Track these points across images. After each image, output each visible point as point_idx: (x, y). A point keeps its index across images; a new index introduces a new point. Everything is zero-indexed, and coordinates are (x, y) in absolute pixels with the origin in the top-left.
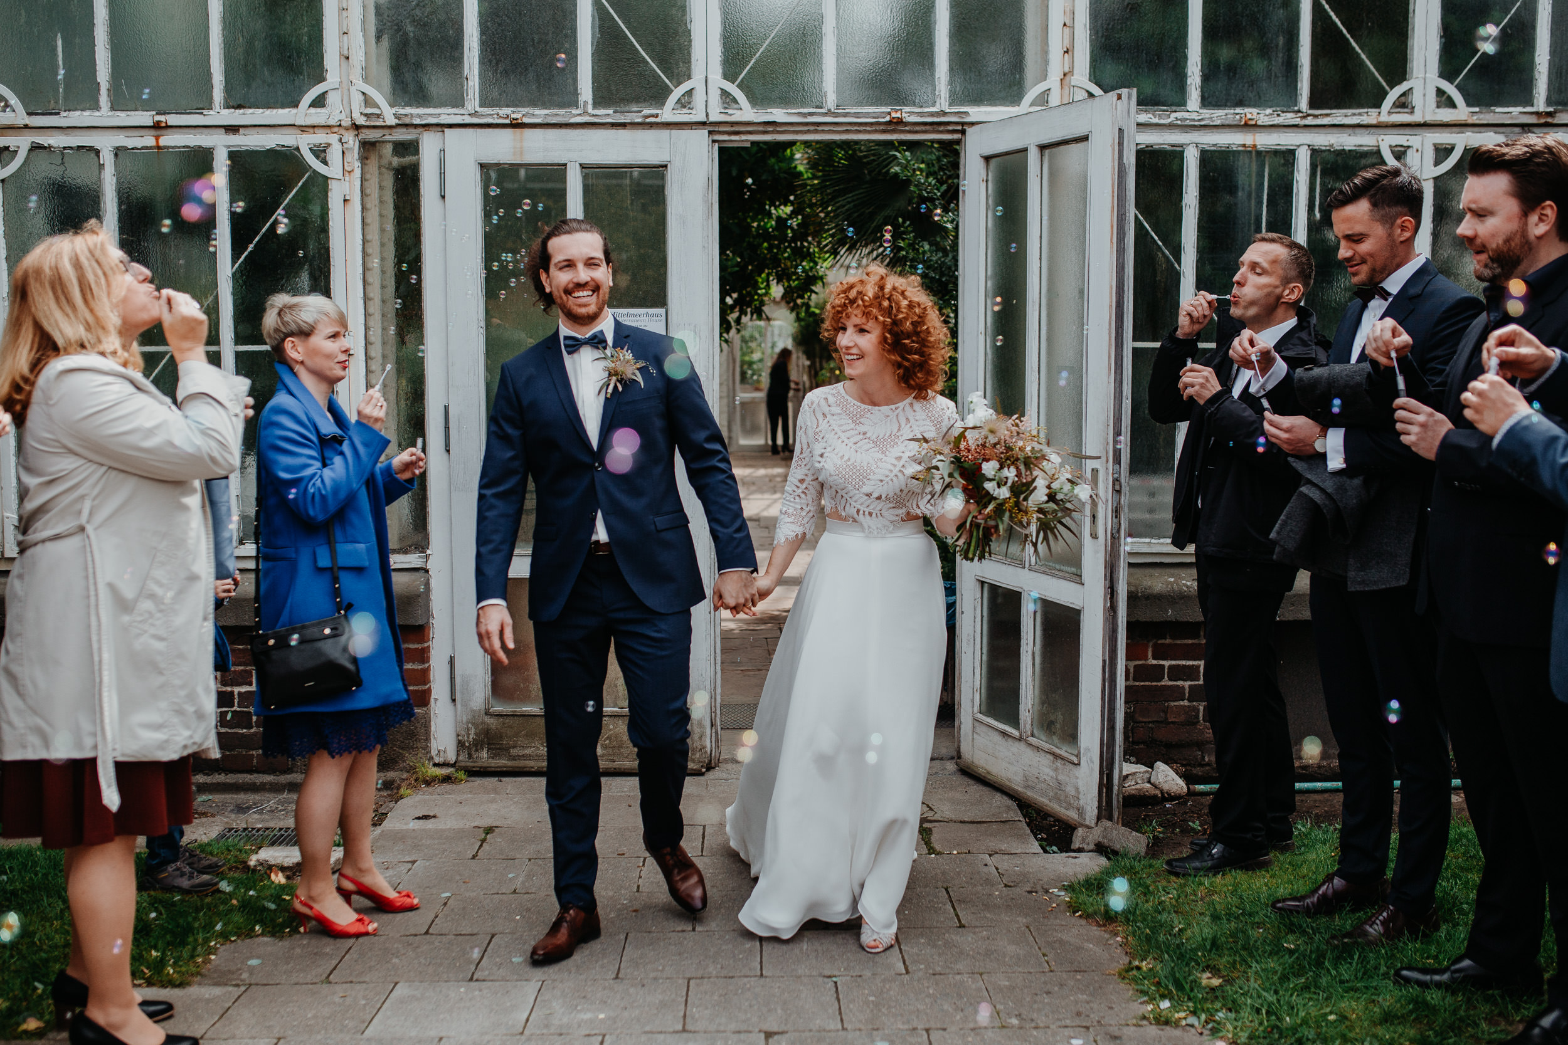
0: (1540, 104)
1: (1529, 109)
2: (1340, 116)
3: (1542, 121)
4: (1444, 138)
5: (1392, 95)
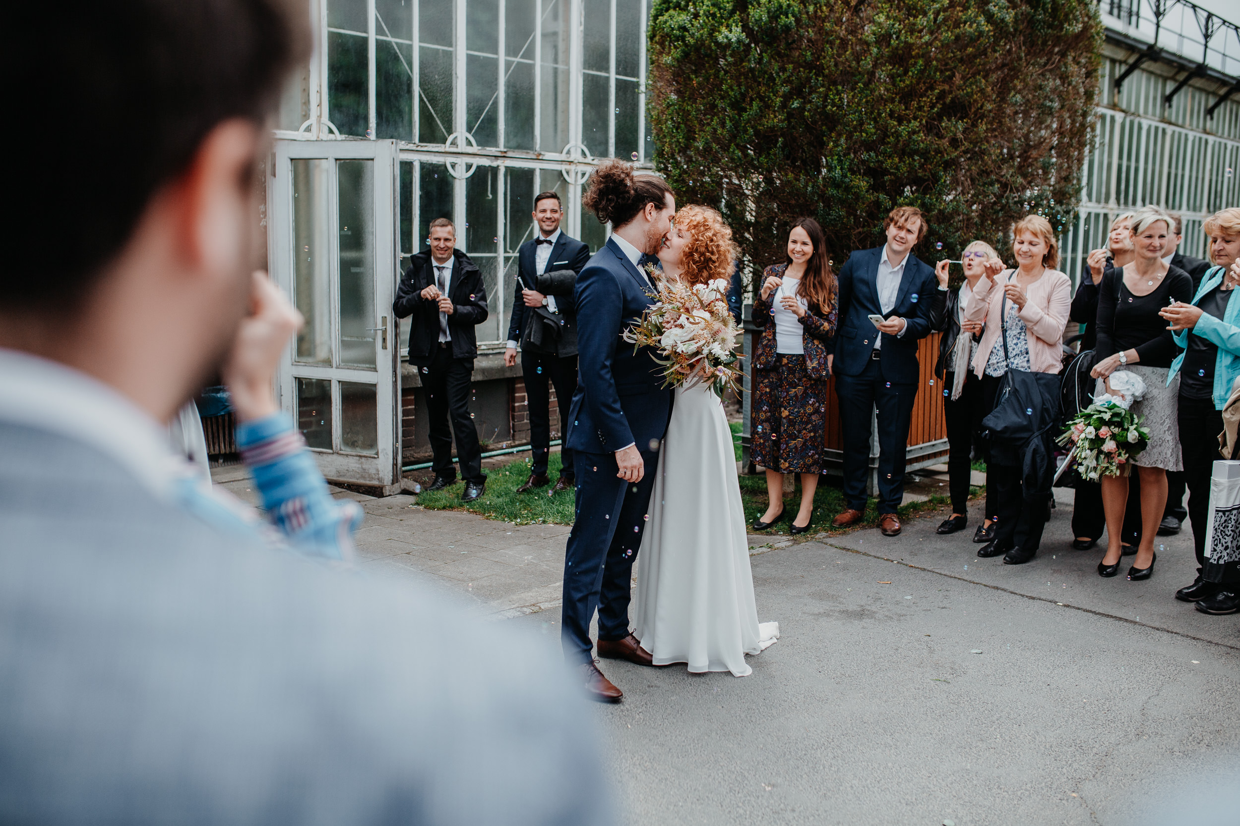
0: (502, 148)
1: (498, 149)
2: (431, 147)
3: (503, 155)
4: (469, 160)
5: (450, 139)
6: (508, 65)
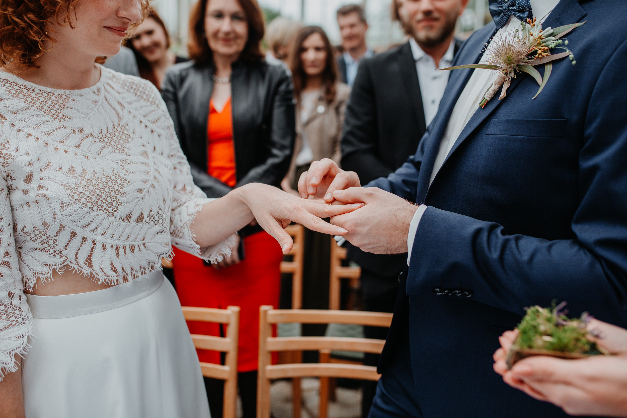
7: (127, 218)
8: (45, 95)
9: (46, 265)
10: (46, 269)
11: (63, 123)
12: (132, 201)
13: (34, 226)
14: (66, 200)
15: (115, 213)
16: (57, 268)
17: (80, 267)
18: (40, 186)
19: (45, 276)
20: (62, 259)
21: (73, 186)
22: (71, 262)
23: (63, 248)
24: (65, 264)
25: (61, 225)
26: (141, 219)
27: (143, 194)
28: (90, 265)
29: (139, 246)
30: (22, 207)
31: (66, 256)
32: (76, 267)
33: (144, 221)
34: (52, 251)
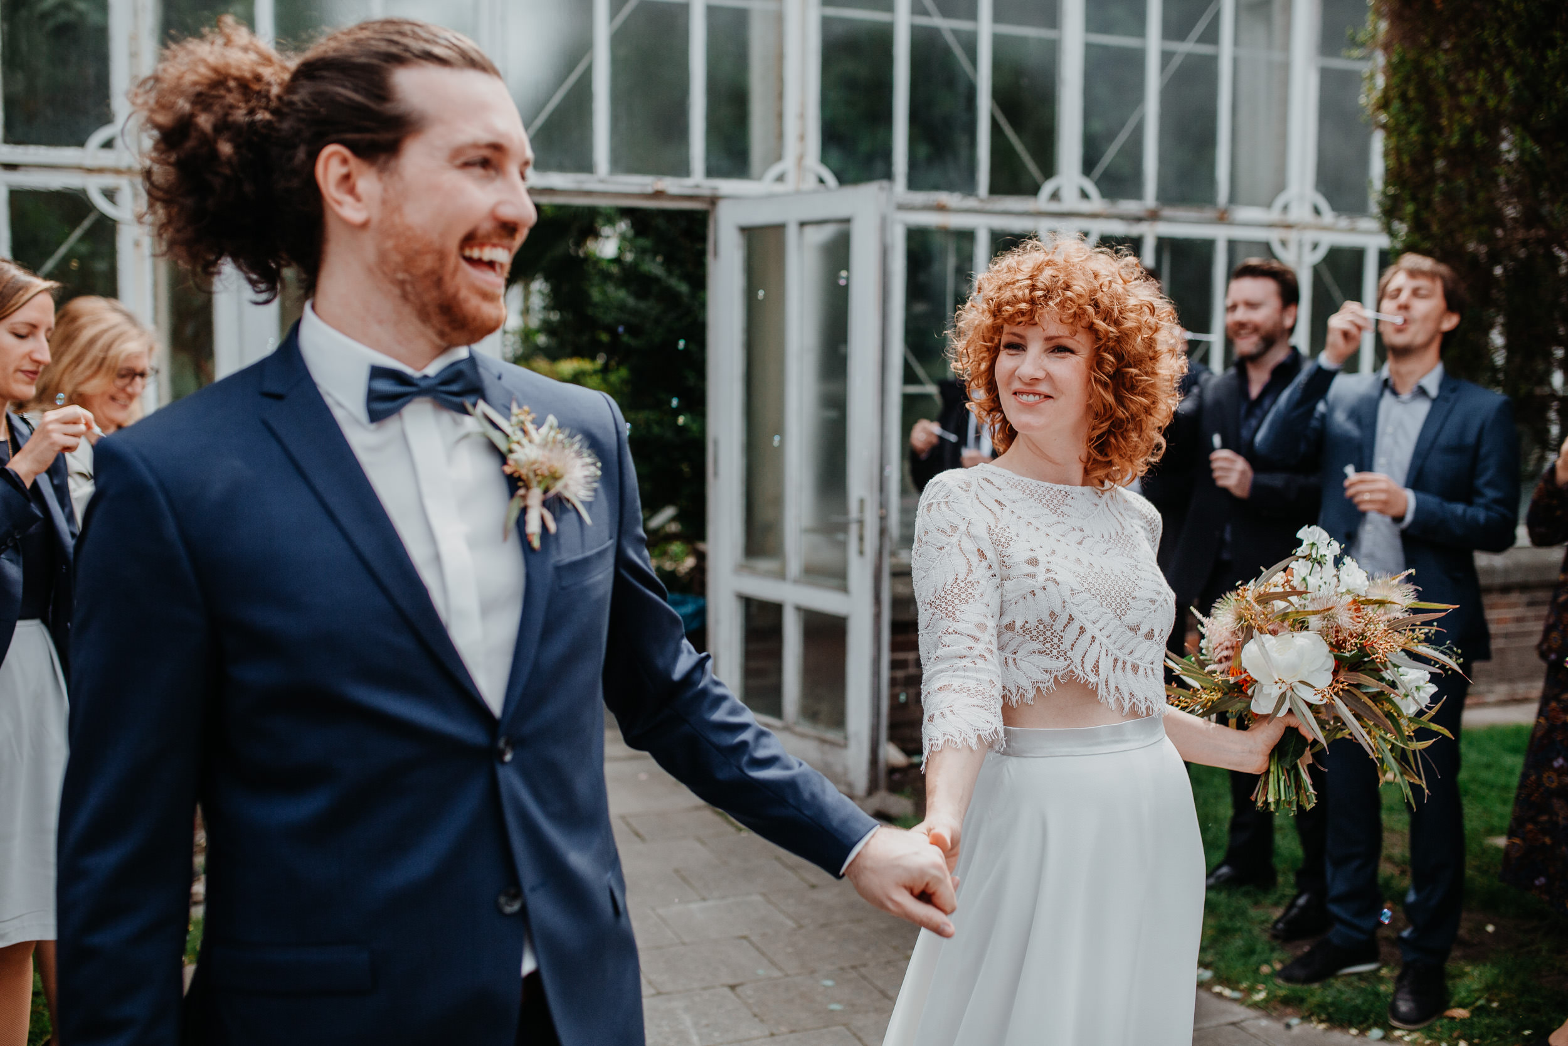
0: (1151, 202)
1: (1142, 204)
2: (1012, 203)
3: (1151, 214)
4: (1084, 224)
5: (1048, 188)
6: (1166, 57)
7: (1135, 629)
8: (1043, 489)
9: (1046, 671)
10: (1047, 676)
11: (1061, 519)
12: (1142, 610)
13: (1038, 619)
14: (1076, 587)
15: (1122, 617)
16: (1060, 674)
17: (1085, 674)
18: (1048, 570)
19: (1046, 685)
20: (1067, 663)
21: (1082, 575)
22: (1076, 668)
23: (1069, 647)
24: (1069, 669)
25: (1070, 615)
26: (1151, 636)
27: (1155, 606)
28: (1097, 674)
29: (1145, 669)
30: (1025, 598)
31: (1071, 659)
32: (1081, 674)
33: (1154, 639)
34: (1055, 652)
